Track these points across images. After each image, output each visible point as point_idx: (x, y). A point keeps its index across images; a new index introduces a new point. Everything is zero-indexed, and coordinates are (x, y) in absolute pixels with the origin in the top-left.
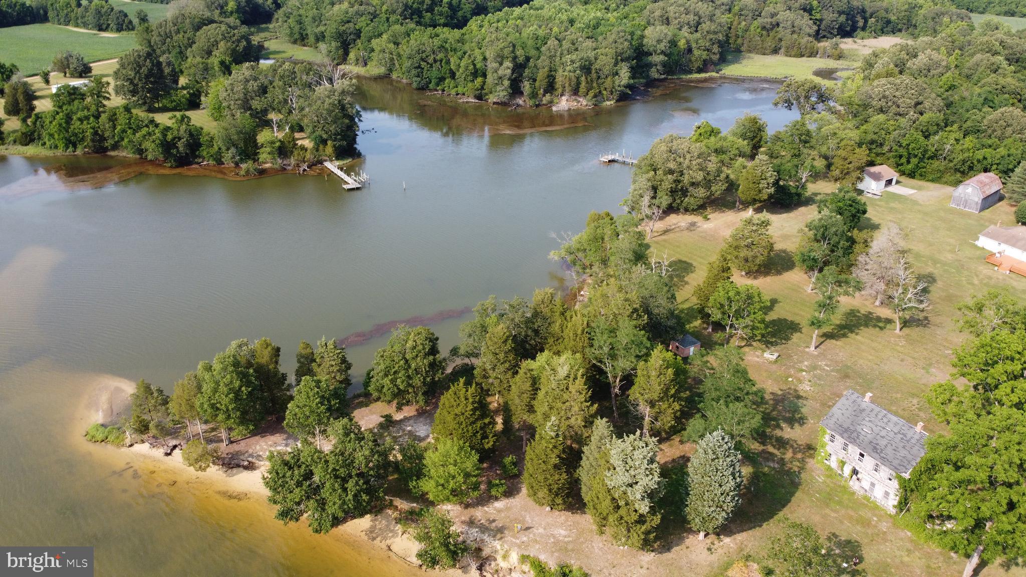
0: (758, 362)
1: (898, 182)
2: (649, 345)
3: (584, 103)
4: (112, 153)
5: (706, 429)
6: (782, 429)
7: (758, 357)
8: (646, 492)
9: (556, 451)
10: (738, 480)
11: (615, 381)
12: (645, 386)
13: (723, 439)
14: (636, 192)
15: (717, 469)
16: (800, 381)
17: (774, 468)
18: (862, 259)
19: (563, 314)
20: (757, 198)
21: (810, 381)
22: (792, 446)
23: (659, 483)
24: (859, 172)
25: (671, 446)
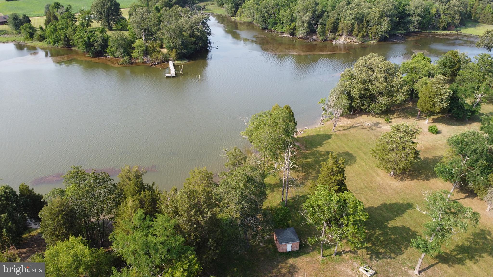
3: (356, 41)
4: (73, 48)
7: (352, 270)
20: (431, 110)
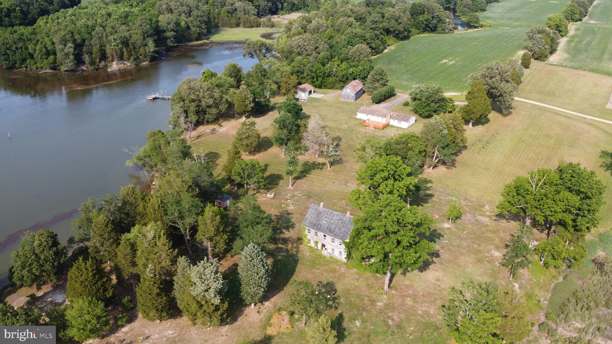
0: (265, 200)
1: (314, 92)
2: (202, 205)
5: (243, 244)
6: (284, 233)
7: (264, 198)
8: (217, 291)
9: (156, 285)
10: (266, 268)
11: (186, 232)
12: (205, 230)
13: (254, 247)
14: (175, 116)
15: (254, 265)
16: (288, 205)
17: (284, 255)
18: (305, 134)
19: (143, 199)
20: (246, 110)
21: (293, 204)
22: (290, 241)
23: (223, 284)
24: (294, 89)
25: (226, 260)
